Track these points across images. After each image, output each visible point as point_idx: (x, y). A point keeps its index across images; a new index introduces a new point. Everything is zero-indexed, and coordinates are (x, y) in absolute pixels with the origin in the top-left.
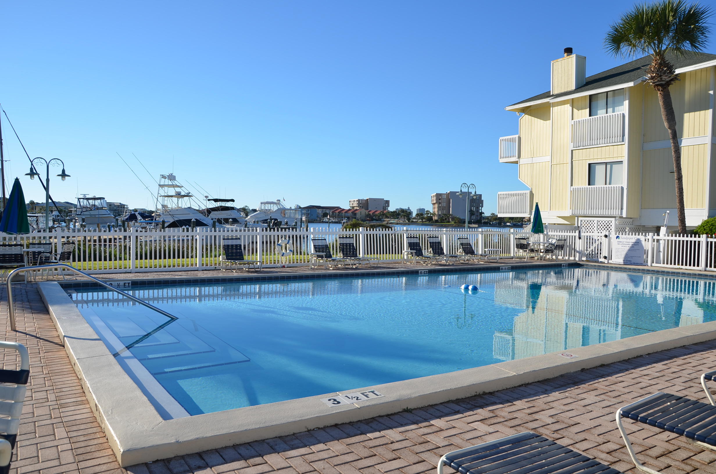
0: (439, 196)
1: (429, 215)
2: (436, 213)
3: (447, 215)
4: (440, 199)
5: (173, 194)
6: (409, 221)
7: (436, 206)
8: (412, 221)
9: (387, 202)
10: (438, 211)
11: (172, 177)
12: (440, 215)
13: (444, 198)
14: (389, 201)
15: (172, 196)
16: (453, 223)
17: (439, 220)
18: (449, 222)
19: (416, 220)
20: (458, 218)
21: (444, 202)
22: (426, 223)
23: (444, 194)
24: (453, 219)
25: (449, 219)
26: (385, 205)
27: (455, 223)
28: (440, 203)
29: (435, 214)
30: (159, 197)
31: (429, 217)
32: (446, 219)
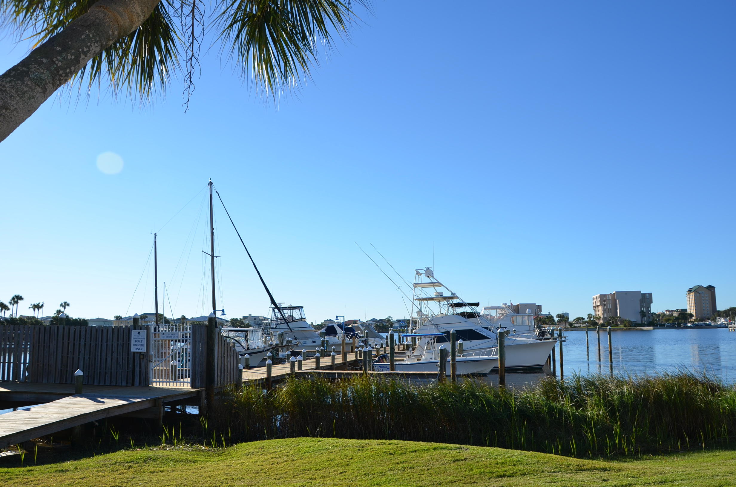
0: (603, 298)
1: (592, 319)
2: (602, 316)
3: (614, 318)
4: (604, 301)
5: (433, 295)
6: (571, 327)
7: (601, 308)
8: (575, 327)
9: (539, 307)
10: (603, 314)
11: (429, 273)
12: (605, 318)
13: (609, 299)
14: (541, 306)
15: (431, 299)
16: (622, 326)
17: (605, 324)
18: (617, 325)
19: (579, 325)
20: (628, 321)
21: (609, 304)
22: (590, 327)
23: (609, 295)
24: (622, 322)
25: (617, 322)
26: (537, 310)
27: (624, 326)
28: (605, 305)
29: (600, 317)
30: (414, 300)
31: (592, 321)
32: (613, 322)
